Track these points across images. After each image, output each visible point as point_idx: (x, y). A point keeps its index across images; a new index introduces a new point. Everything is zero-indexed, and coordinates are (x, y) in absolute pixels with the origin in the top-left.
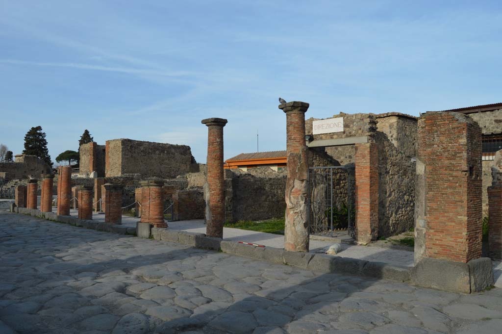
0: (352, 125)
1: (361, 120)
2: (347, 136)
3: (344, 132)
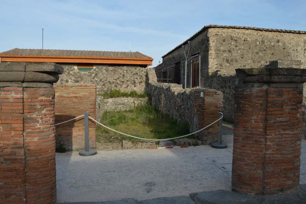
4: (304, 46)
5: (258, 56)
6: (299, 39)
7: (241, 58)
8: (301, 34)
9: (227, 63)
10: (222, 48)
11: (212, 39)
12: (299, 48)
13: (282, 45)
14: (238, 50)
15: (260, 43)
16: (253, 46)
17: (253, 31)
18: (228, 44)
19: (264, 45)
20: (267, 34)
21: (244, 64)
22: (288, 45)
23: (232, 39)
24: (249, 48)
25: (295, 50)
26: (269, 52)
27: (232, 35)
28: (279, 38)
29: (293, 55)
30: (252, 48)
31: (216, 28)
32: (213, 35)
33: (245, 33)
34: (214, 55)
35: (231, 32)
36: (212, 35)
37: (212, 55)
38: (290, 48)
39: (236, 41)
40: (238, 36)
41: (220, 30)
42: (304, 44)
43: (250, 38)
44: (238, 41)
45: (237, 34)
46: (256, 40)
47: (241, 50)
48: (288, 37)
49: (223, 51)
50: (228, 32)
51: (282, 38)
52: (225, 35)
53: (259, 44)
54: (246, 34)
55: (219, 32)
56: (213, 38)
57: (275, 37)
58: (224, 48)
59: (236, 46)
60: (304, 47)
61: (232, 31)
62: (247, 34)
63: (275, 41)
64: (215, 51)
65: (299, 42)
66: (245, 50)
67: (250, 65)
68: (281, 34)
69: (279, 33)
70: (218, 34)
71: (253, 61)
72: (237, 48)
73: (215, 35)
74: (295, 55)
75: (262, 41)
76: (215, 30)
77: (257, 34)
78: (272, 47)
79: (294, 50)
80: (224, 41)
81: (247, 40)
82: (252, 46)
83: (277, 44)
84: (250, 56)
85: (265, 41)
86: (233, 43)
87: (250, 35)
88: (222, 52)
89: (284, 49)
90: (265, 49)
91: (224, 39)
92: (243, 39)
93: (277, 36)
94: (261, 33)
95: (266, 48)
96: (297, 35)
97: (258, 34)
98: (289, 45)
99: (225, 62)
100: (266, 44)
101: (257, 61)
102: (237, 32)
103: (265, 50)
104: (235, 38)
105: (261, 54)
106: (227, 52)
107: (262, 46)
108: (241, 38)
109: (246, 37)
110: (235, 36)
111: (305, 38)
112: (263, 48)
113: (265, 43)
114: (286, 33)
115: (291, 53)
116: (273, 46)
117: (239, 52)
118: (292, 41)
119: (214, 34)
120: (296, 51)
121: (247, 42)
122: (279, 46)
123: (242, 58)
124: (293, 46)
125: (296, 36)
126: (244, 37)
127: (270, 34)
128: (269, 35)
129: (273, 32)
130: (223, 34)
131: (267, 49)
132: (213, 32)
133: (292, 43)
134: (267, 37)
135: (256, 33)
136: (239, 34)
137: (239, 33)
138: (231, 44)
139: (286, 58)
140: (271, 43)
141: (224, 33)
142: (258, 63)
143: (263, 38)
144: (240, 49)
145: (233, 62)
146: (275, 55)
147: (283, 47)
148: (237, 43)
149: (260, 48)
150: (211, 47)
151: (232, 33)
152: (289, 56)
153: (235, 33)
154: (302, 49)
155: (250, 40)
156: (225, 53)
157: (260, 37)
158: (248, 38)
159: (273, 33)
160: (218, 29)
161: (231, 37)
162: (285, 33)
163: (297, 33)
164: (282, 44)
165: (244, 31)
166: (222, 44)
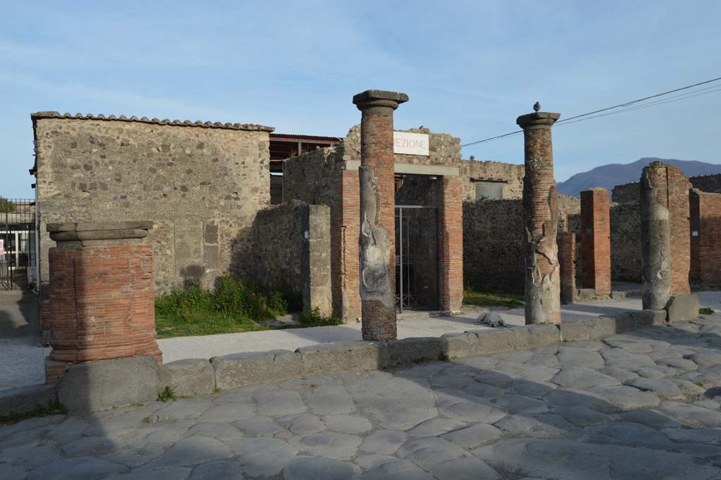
0: (439, 149)
1: (451, 143)
2: (432, 163)
3: (428, 157)
4: (260, 154)
5: (155, 176)
6: (249, 141)
7: (114, 182)
8: (249, 130)
9: (84, 191)
10: (69, 160)
11: (45, 142)
12: (249, 160)
13: (209, 153)
14: (107, 165)
15: (158, 150)
16: (144, 155)
17: (142, 124)
18: (84, 153)
19: (168, 154)
20: (174, 130)
21: (124, 194)
22: (223, 152)
23: (92, 142)
24: (135, 161)
25: (240, 162)
26: (179, 167)
27: (93, 134)
28: (203, 138)
29: (234, 174)
30: (141, 160)
31: (54, 119)
32: (47, 134)
33: (122, 130)
34: (51, 175)
35: (89, 128)
36: (45, 134)
37: (47, 176)
38: (227, 160)
39: (101, 145)
40: (106, 136)
41: (65, 123)
42: (260, 150)
43: (135, 139)
44: (106, 146)
45: (104, 131)
46: (150, 143)
47: (116, 165)
48: (223, 136)
49: (73, 168)
50: (83, 127)
51: (210, 139)
52: (76, 133)
53: (157, 152)
54: (125, 132)
55: (60, 128)
56: (48, 140)
57: (192, 138)
58: (75, 161)
59: (104, 157)
60: (260, 157)
61: (91, 125)
62: (128, 130)
63: (193, 145)
64: (52, 167)
65: (247, 147)
66: (123, 164)
67: (137, 196)
68: (206, 130)
69: (203, 129)
70: (59, 131)
71: (144, 187)
72: (107, 160)
73: (52, 132)
74: (242, 173)
75: (163, 146)
76: (52, 122)
77: (152, 131)
78: (188, 157)
79: (237, 164)
80: (74, 145)
81: (129, 144)
82: (141, 156)
83: (199, 151)
84: (136, 176)
85: (170, 145)
86: (94, 150)
87: (136, 132)
88: (68, 169)
89: (216, 160)
90: (170, 161)
91: (73, 141)
92: (119, 141)
93: (197, 136)
94: (160, 129)
95: (173, 159)
96: (243, 134)
97: (154, 132)
98: (227, 153)
99: (76, 189)
100: (172, 151)
101: (152, 187)
102: (104, 128)
103: (170, 164)
104: (100, 140)
105: (161, 172)
106: (82, 168)
107: (162, 156)
108: (114, 140)
109: (127, 138)
110: (99, 134)
111: (261, 140)
112: (167, 160)
113: (170, 149)
114: (219, 129)
115: (231, 169)
116: (189, 155)
117: (110, 168)
118: (232, 145)
119: (49, 132)
120: (243, 165)
121: (129, 147)
122: (202, 155)
123: (118, 180)
124: (234, 154)
125: (241, 134)
126: (121, 137)
127: (183, 132)
128: (178, 133)
129: (189, 127)
130: (72, 132)
131: (174, 162)
132: (47, 128)
133: (233, 148)
134: (175, 136)
135: (150, 130)
136: (110, 131)
137: (109, 128)
138: (90, 153)
139: (220, 179)
140: (184, 149)
141: (74, 129)
142: (155, 189)
143: (165, 139)
144: (111, 163)
145: (96, 189)
146: (195, 175)
147: (213, 158)
148: (104, 149)
149: (160, 160)
150: (44, 159)
151: (93, 130)
152: (226, 174)
153: (99, 131)
154: (255, 161)
155: (136, 143)
156: (75, 170)
157: (160, 137)
158: (130, 139)
159: (188, 129)
160: (59, 120)
161: (91, 137)
162: (216, 130)
163: (241, 129)
164: (208, 151)
165: (120, 125)
166: (70, 153)
